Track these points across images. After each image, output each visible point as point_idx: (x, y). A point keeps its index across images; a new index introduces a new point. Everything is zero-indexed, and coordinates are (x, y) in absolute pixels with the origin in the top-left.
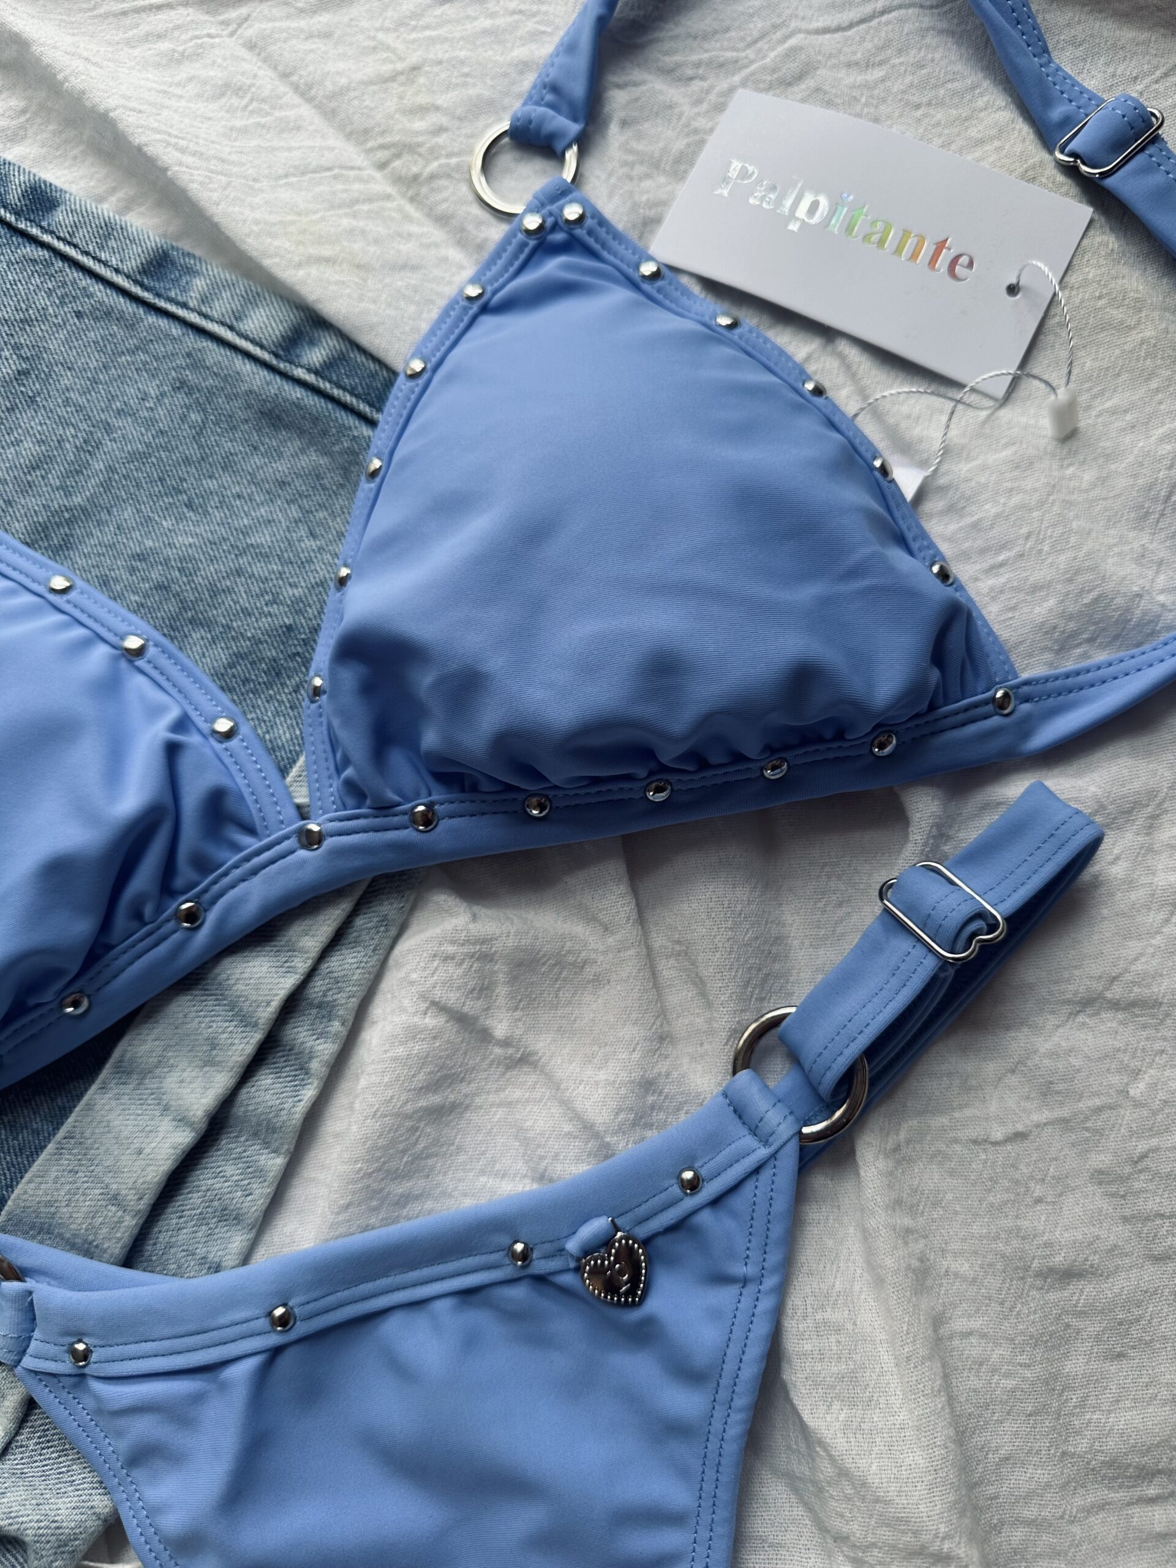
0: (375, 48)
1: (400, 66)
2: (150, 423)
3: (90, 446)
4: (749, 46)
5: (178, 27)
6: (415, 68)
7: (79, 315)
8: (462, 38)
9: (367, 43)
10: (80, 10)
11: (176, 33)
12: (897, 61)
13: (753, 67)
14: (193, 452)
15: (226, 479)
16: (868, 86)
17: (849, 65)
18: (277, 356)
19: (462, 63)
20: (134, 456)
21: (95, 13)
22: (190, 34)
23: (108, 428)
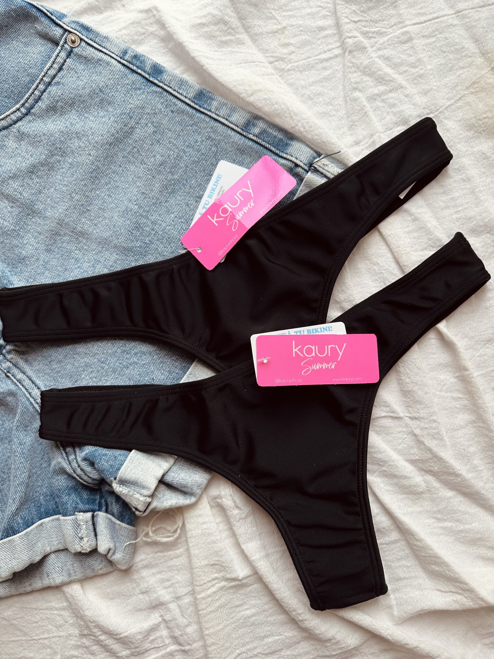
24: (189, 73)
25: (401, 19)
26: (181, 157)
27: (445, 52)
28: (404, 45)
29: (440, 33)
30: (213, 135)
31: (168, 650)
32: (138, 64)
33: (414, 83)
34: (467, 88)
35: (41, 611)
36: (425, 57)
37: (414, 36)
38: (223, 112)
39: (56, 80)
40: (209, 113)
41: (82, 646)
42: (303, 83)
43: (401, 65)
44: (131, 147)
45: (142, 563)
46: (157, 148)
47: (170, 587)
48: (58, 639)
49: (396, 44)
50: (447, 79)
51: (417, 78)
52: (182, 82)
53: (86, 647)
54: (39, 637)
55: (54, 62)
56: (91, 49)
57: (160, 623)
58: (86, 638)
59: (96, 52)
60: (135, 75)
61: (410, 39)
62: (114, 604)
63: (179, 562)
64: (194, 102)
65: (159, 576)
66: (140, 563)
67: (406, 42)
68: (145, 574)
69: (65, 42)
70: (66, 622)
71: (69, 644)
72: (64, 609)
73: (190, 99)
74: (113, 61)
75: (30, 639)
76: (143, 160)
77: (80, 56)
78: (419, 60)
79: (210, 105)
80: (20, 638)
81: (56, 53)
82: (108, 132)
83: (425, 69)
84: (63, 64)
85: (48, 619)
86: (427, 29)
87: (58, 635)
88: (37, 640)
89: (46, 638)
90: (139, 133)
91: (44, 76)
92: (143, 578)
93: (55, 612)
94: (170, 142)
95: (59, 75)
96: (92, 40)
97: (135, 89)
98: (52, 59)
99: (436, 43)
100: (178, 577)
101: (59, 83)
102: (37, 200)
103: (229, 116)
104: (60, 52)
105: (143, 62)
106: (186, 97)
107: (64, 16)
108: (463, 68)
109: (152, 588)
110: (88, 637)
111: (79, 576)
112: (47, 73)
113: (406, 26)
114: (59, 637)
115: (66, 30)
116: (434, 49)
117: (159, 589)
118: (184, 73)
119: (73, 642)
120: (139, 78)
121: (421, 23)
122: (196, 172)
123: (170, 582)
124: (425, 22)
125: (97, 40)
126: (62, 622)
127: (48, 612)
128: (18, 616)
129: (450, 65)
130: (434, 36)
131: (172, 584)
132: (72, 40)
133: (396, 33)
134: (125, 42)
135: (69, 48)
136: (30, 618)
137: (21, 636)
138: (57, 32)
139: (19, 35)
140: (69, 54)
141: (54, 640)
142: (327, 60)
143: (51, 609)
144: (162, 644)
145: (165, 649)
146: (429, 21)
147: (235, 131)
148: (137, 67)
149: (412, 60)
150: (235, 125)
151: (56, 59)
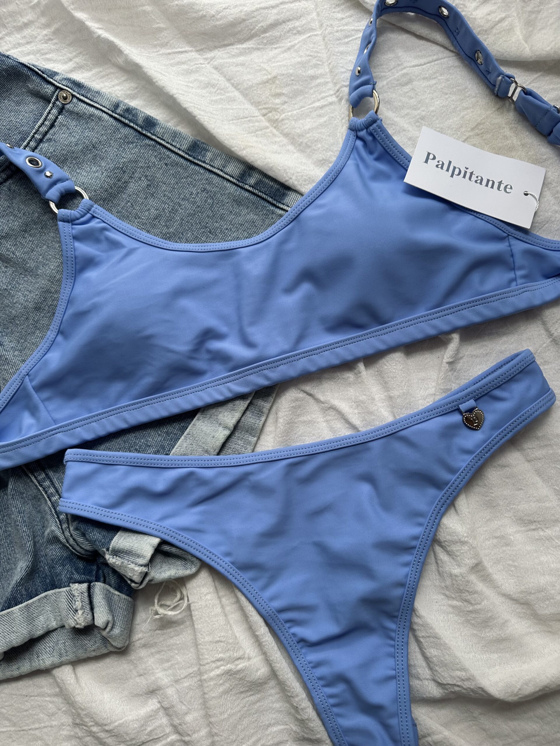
0: (260, 70)
1: (269, 77)
2: (194, 203)
3: (174, 211)
4: (389, 71)
5: (189, 60)
6: (275, 77)
7: (166, 164)
8: (291, 65)
9: (257, 68)
10: (153, 52)
11: (189, 62)
12: (440, 78)
13: (391, 78)
14: (210, 213)
15: (222, 223)
16: (431, 86)
17: (424, 79)
18: (238, 180)
19: (291, 75)
20: (189, 215)
21: (158, 53)
22: (194, 63)
23: (180, 205)
24: (183, 125)
25: (400, 61)
26: (177, 210)
27: (446, 94)
28: (405, 87)
29: (441, 75)
30: (208, 187)
31: (169, 740)
32: (130, 117)
33: (417, 126)
34: (473, 129)
35: (32, 698)
36: (426, 98)
37: (414, 77)
38: (218, 163)
39: (48, 136)
40: (203, 165)
41: (75, 737)
42: (299, 131)
43: (403, 109)
44: (125, 202)
45: (140, 641)
46: (151, 201)
47: (169, 668)
48: (50, 729)
49: (395, 87)
50: (451, 121)
51: (420, 120)
52: (175, 135)
53: (79, 738)
54: (30, 728)
55: (45, 119)
56: (82, 104)
57: (159, 709)
58: (79, 727)
59: (88, 107)
60: (127, 129)
61: (410, 82)
62: (110, 689)
63: (179, 640)
64: (188, 154)
65: (157, 656)
66: (137, 642)
67: (406, 84)
68: (143, 655)
69: (57, 99)
70: (59, 710)
71: (61, 735)
72: (56, 695)
73: (183, 151)
74: (104, 115)
75: (20, 729)
76: (137, 214)
77: (71, 113)
78: (420, 102)
79: (204, 156)
80: (9, 729)
81: (47, 110)
82: (102, 187)
83: (427, 111)
84: (55, 121)
85: (40, 706)
86: (428, 71)
87: (49, 725)
88: (27, 731)
89: (36, 729)
90: (132, 187)
91: (35, 133)
92: (140, 658)
93: (47, 699)
94: (164, 196)
95: (51, 132)
96: (84, 96)
97: (128, 143)
98: (44, 117)
99: (437, 85)
100: (178, 658)
101: (50, 139)
102: (29, 258)
103: (224, 167)
104: (51, 109)
105: (135, 115)
106: (179, 149)
107: (56, 74)
108: (467, 108)
109: (150, 670)
110: (81, 727)
111: (71, 657)
112: (38, 130)
113: (404, 68)
114: (51, 727)
115: (57, 88)
116: (435, 91)
117: (157, 671)
118: (178, 125)
119: (65, 733)
120: (132, 131)
121: (421, 65)
122: (192, 225)
123: (170, 663)
124: (425, 64)
125: (89, 95)
126: (55, 710)
127: (39, 698)
128: (6, 704)
129: (453, 107)
130: (435, 78)
131: (172, 665)
132: (63, 97)
133: (396, 76)
134: (118, 97)
135: (60, 105)
136: (20, 705)
137: (9, 726)
138: (49, 89)
139: (11, 94)
140: (61, 111)
141: (45, 730)
142: (322, 107)
143: (43, 696)
144: (162, 734)
145: (166, 738)
146: (428, 63)
147: (231, 182)
148: (130, 120)
149: (413, 102)
150: (231, 176)
151: (47, 116)
